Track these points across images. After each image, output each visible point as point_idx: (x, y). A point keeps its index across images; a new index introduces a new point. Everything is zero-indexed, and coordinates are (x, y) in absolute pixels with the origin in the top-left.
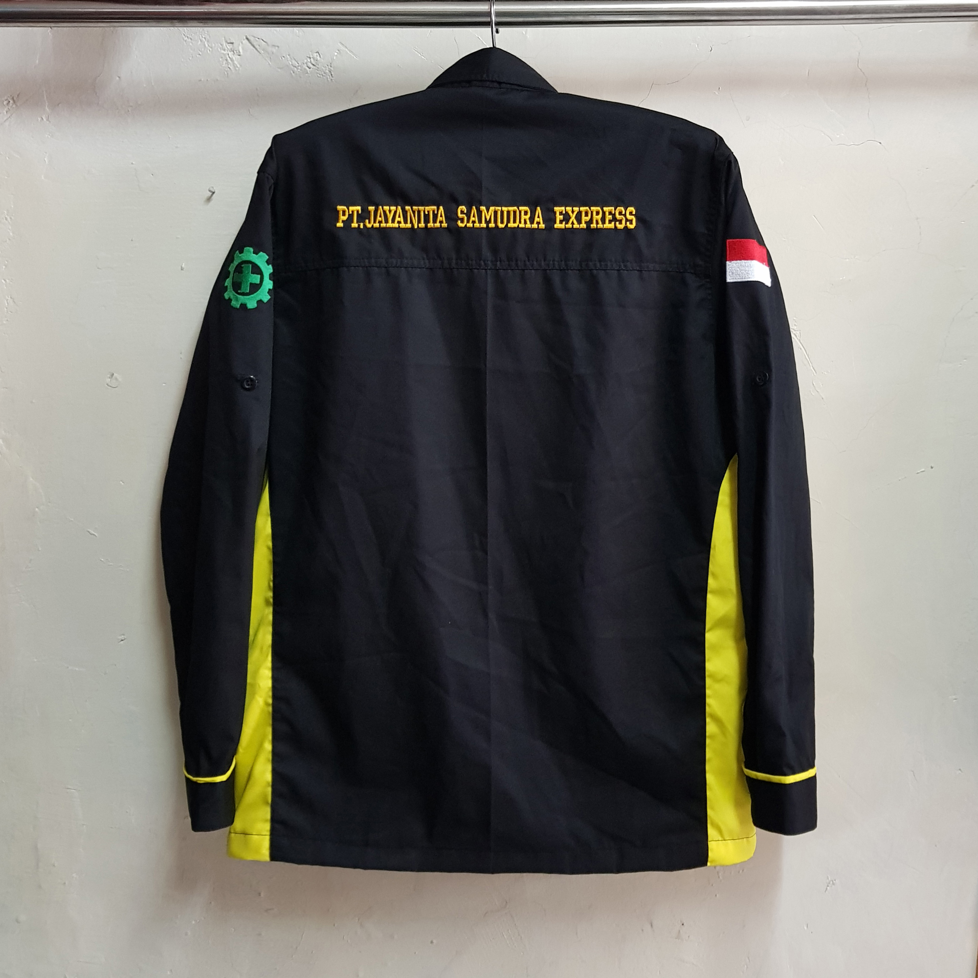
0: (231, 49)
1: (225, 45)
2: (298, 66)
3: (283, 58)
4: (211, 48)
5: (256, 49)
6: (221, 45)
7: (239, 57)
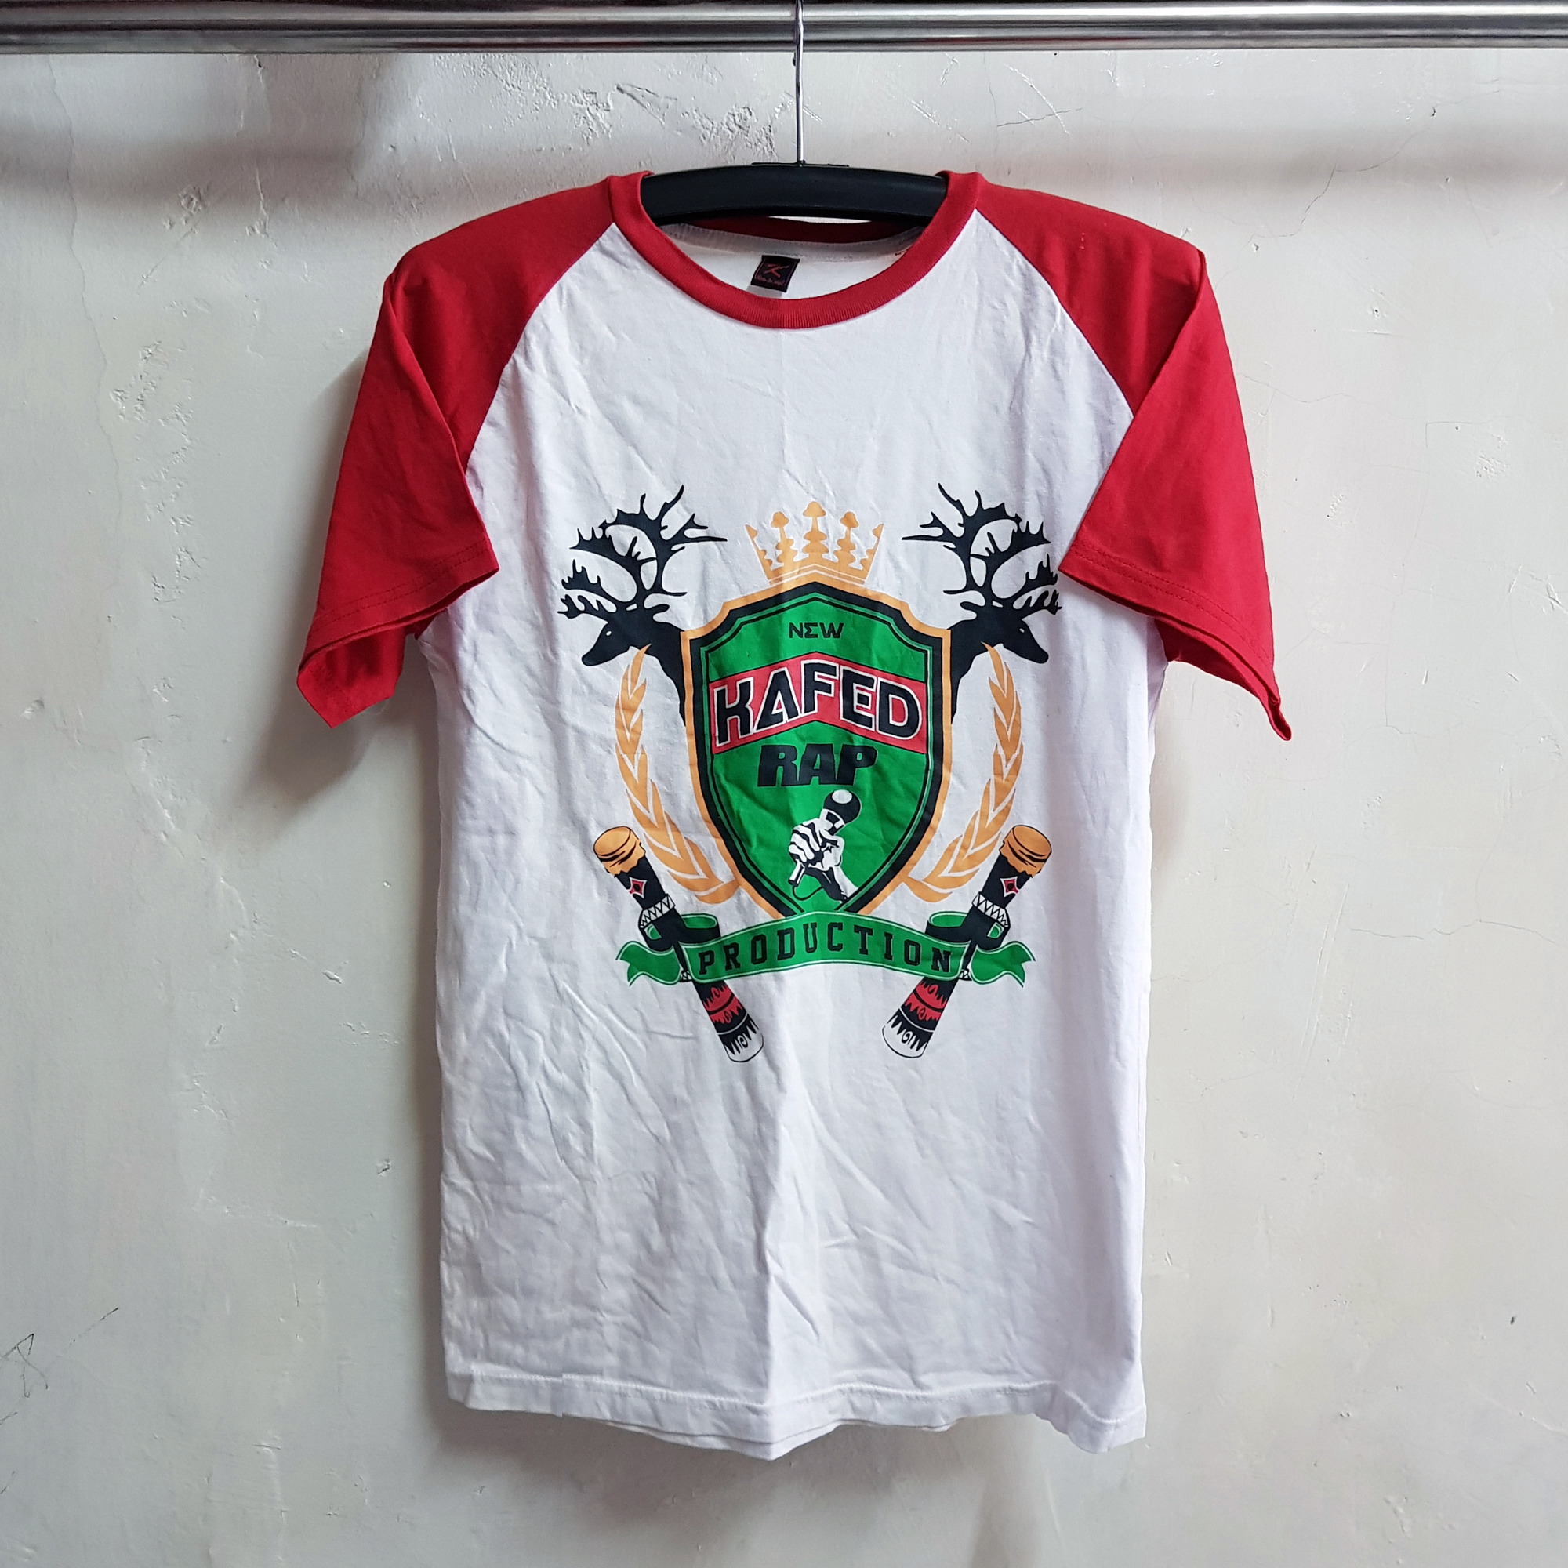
0: (593, 101)
1: (581, 96)
2: (713, 128)
3: (686, 115)
4: (558, 101)
5: (637, 101)
6: (576, 96)
7: (606, 112)
